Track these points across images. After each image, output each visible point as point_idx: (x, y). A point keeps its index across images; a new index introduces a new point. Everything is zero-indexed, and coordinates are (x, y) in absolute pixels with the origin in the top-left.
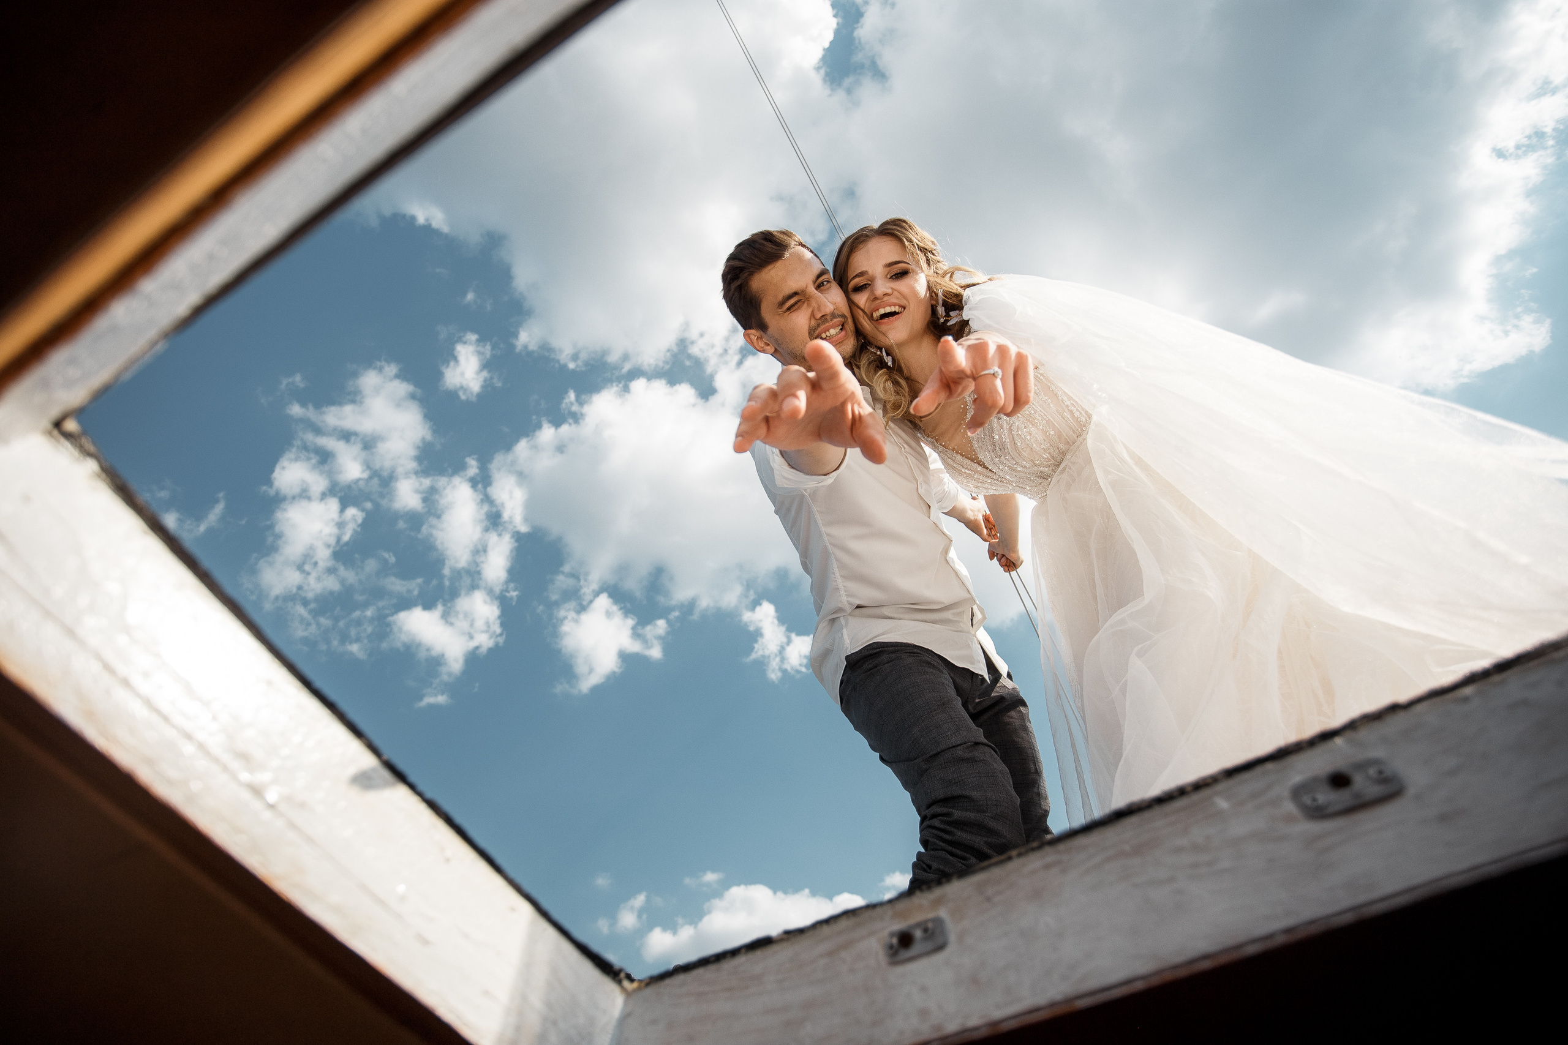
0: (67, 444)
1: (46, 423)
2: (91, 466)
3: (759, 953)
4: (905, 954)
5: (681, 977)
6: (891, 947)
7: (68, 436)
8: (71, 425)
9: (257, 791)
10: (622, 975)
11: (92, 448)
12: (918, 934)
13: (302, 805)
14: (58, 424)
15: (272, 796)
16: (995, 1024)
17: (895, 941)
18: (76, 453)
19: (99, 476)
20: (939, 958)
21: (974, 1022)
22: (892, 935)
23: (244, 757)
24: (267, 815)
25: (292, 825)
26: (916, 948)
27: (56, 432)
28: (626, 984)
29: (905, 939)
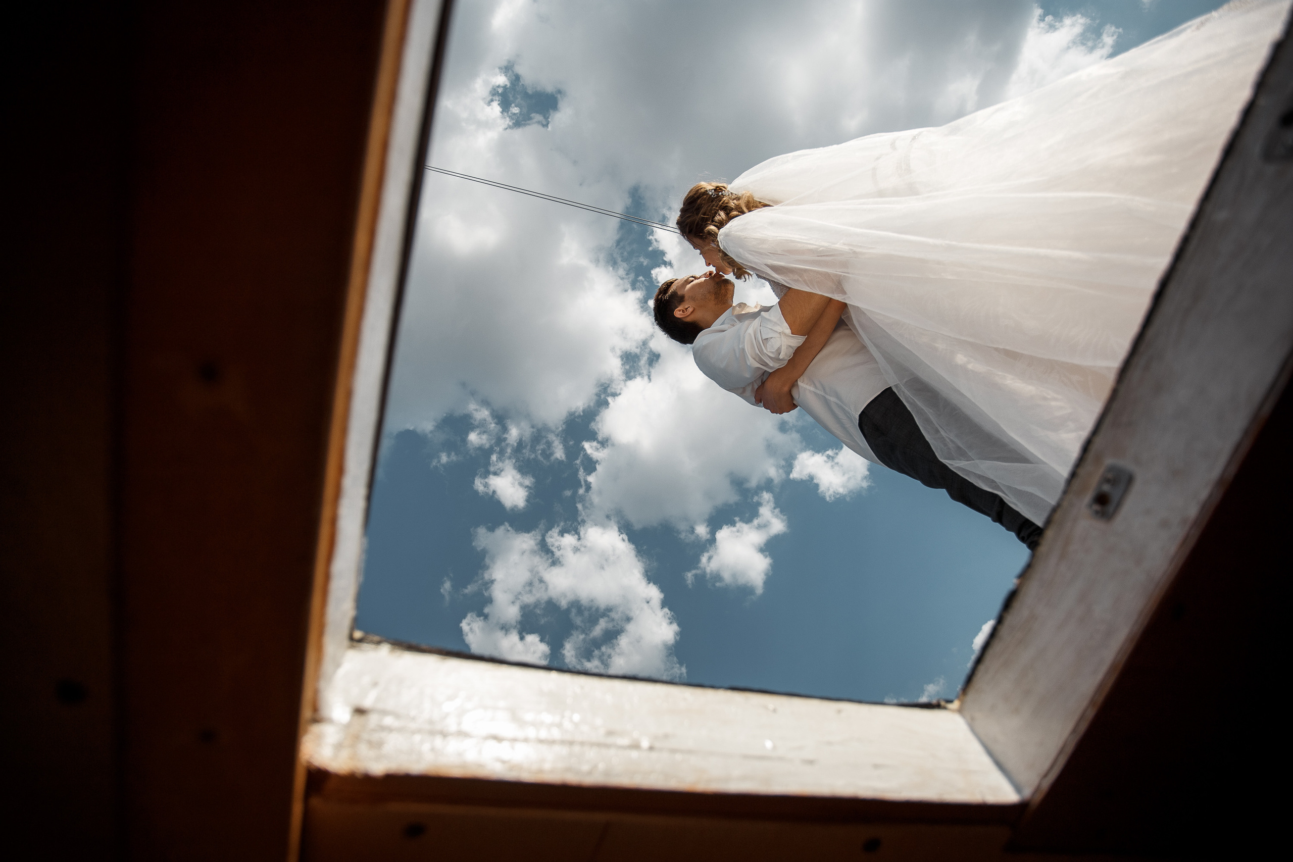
0: (365, 646)
1: (346, 642)
2: (385, 649)
3: (1016, 605)
4: (1111, 508)
5: (982, 668)
6: (1097, 512)
7: (360, 641)
8: (358, 634)
9: (636, 746)
10: (943, 703)
11: (376, 638)
12: (1106, 488)
13: (666, 736)
14: (351, 638)
15: (645, 744)
16: (1220, 481)
17: (1096, 507)
18: (373, 646)
19: (394, 649)
20: (1137, 487)
21: (1204, 494)
22: (1090, 506)
23: (610, 733)
24: (654, 755)
25: (674, 751)
26: (1115, 495)
27: (355, 644)
28: (950, 706)
29: (1102, 500)
